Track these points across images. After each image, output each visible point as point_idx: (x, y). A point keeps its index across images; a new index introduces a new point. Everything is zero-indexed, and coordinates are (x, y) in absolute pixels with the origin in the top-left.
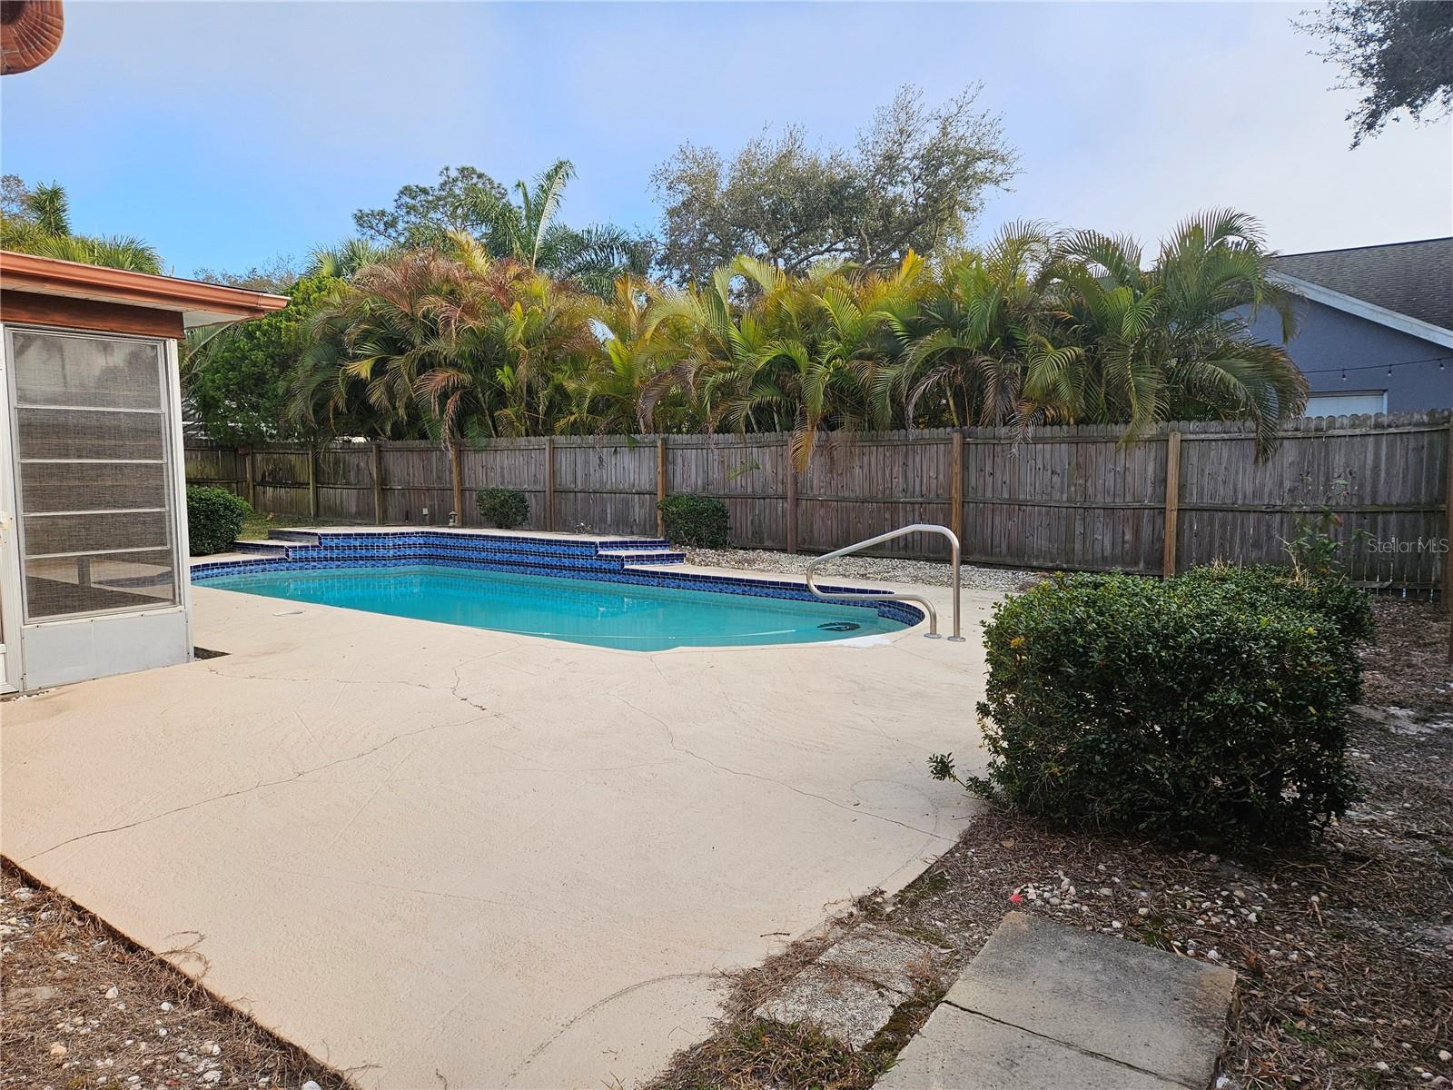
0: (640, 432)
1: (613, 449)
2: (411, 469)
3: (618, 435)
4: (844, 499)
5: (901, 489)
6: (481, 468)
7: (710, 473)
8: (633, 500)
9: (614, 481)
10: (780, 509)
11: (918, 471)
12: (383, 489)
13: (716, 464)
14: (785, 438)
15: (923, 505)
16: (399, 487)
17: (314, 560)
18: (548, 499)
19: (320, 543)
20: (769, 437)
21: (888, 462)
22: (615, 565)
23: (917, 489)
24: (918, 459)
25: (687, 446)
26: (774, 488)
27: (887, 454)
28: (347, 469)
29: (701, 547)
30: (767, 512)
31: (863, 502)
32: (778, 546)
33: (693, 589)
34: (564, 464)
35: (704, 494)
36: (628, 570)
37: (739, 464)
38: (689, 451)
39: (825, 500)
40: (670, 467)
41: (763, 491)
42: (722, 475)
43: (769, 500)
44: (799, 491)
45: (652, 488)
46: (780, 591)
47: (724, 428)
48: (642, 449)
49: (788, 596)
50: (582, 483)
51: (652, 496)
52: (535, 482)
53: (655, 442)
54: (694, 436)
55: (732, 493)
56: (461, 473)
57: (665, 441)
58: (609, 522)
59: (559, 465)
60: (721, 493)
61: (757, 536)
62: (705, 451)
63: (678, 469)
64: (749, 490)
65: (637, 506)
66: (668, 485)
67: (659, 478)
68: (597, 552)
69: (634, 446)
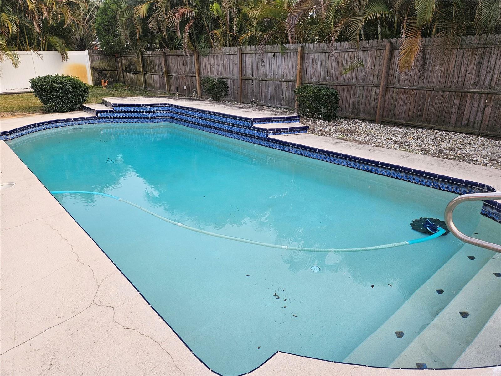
0: (288, 43)
1: (273, 54)
2: (179, 65)
3: (276, 45)
4: (423, 89)
5: (473, 81)
6: (208, 65)
7: (329, 69)
8: (282, 85)
9: (272, 73)
10: (373, 94)
11: (490, 69)
12: (168, 75)
13: (334, 63)
14: (384, 44)
15: (490, 96)
16: (175, 75)
17: (111, 118)
18: (239, 83)
19: (113, 109)
20: (373, 43)
21: (465, 61)
22: (262, 135)
23: (487, 82)
24: (493, 59)
25: (316, 51)
26: (371, 79)
27: (466, 55)
28: (154, 66)
29: (319, 119)
30: (364, 95)
31: (438, 91)
32: (370, 118)
33: (312, 157)
34: (247, 63)
35: (324, 83)
36: (270, 139)
37: (349, 63)
38: (317, 54)
39: (408, 89)
40: (305, 65)
41: (363, 81)
42: (337, 70)
43: (366, 87)
44: (389, 81)
45: (293, 79)
46: (379, 169)
47: (342, 38)
48: (289, 54)
49: (385, 173)
50: (256, 74)
51: (293, 83)
52: (233, 73)
53: (297, 49)
54: (321, 44)
55: (342, 82)
56: (199, 68)
57: (303, 48)
58: (269, 98)
59: (244, 64)
60: (335, 82)
61: (355, 110)
62: (327, 54)
63: (310, 66)
64: (354, 80)
65: (284, 89)
66: (302, 76)
67: (298, 72)
68: (252, 125)
69: (284, 52)
